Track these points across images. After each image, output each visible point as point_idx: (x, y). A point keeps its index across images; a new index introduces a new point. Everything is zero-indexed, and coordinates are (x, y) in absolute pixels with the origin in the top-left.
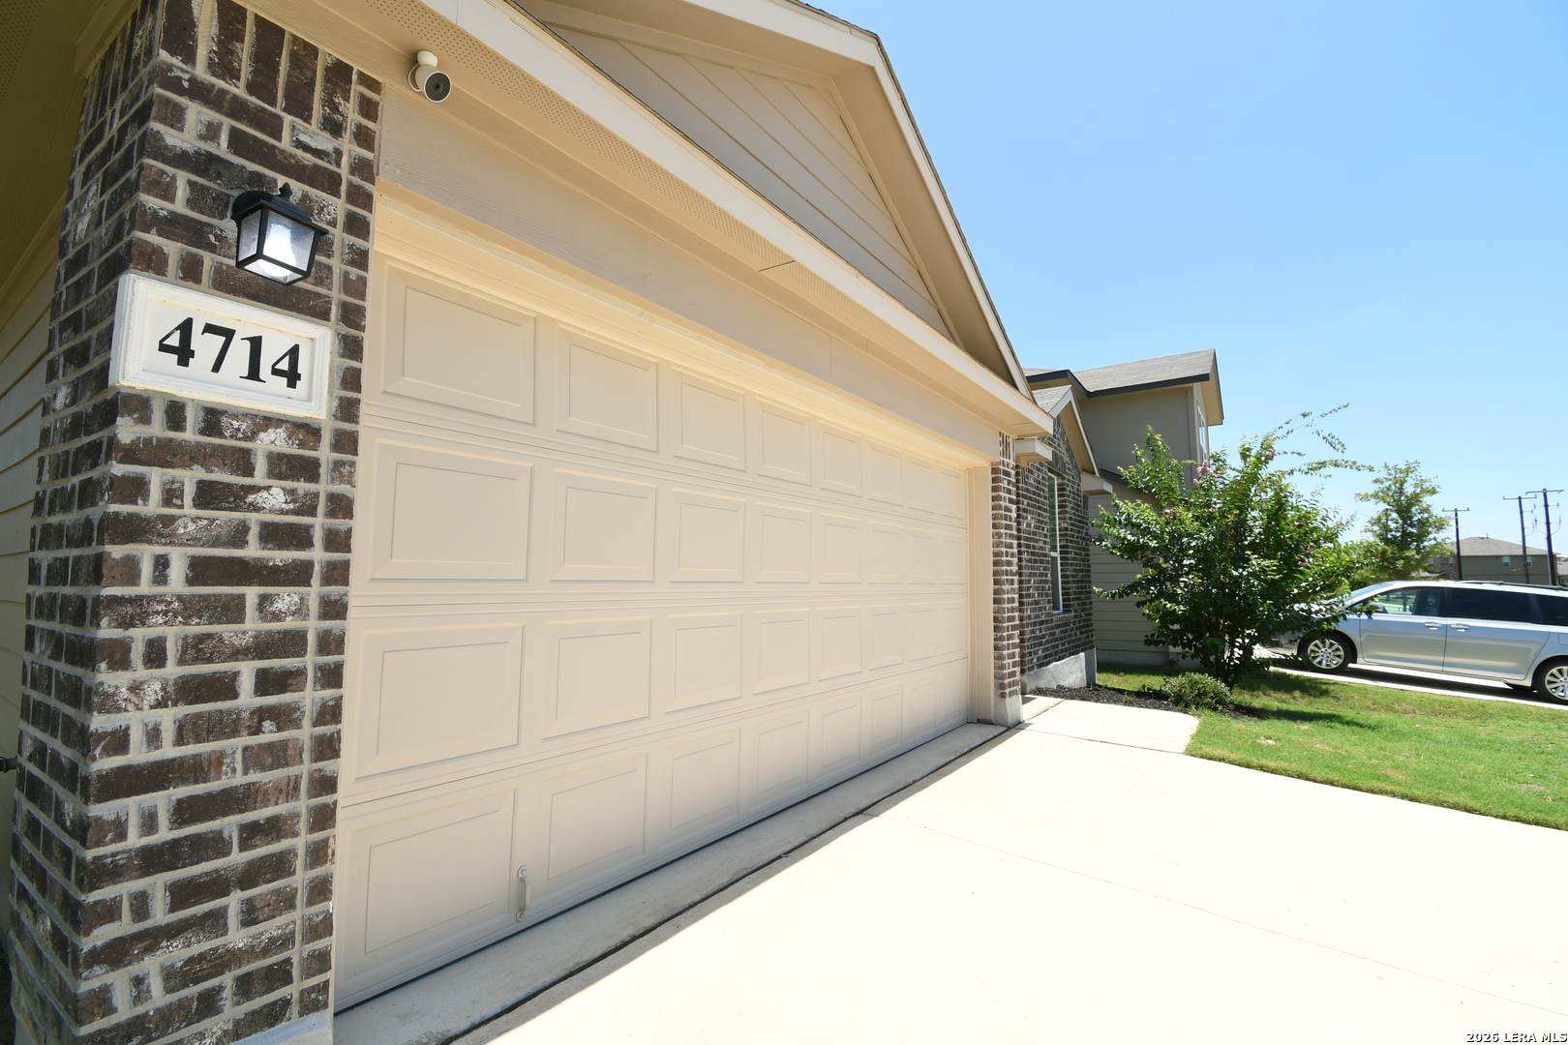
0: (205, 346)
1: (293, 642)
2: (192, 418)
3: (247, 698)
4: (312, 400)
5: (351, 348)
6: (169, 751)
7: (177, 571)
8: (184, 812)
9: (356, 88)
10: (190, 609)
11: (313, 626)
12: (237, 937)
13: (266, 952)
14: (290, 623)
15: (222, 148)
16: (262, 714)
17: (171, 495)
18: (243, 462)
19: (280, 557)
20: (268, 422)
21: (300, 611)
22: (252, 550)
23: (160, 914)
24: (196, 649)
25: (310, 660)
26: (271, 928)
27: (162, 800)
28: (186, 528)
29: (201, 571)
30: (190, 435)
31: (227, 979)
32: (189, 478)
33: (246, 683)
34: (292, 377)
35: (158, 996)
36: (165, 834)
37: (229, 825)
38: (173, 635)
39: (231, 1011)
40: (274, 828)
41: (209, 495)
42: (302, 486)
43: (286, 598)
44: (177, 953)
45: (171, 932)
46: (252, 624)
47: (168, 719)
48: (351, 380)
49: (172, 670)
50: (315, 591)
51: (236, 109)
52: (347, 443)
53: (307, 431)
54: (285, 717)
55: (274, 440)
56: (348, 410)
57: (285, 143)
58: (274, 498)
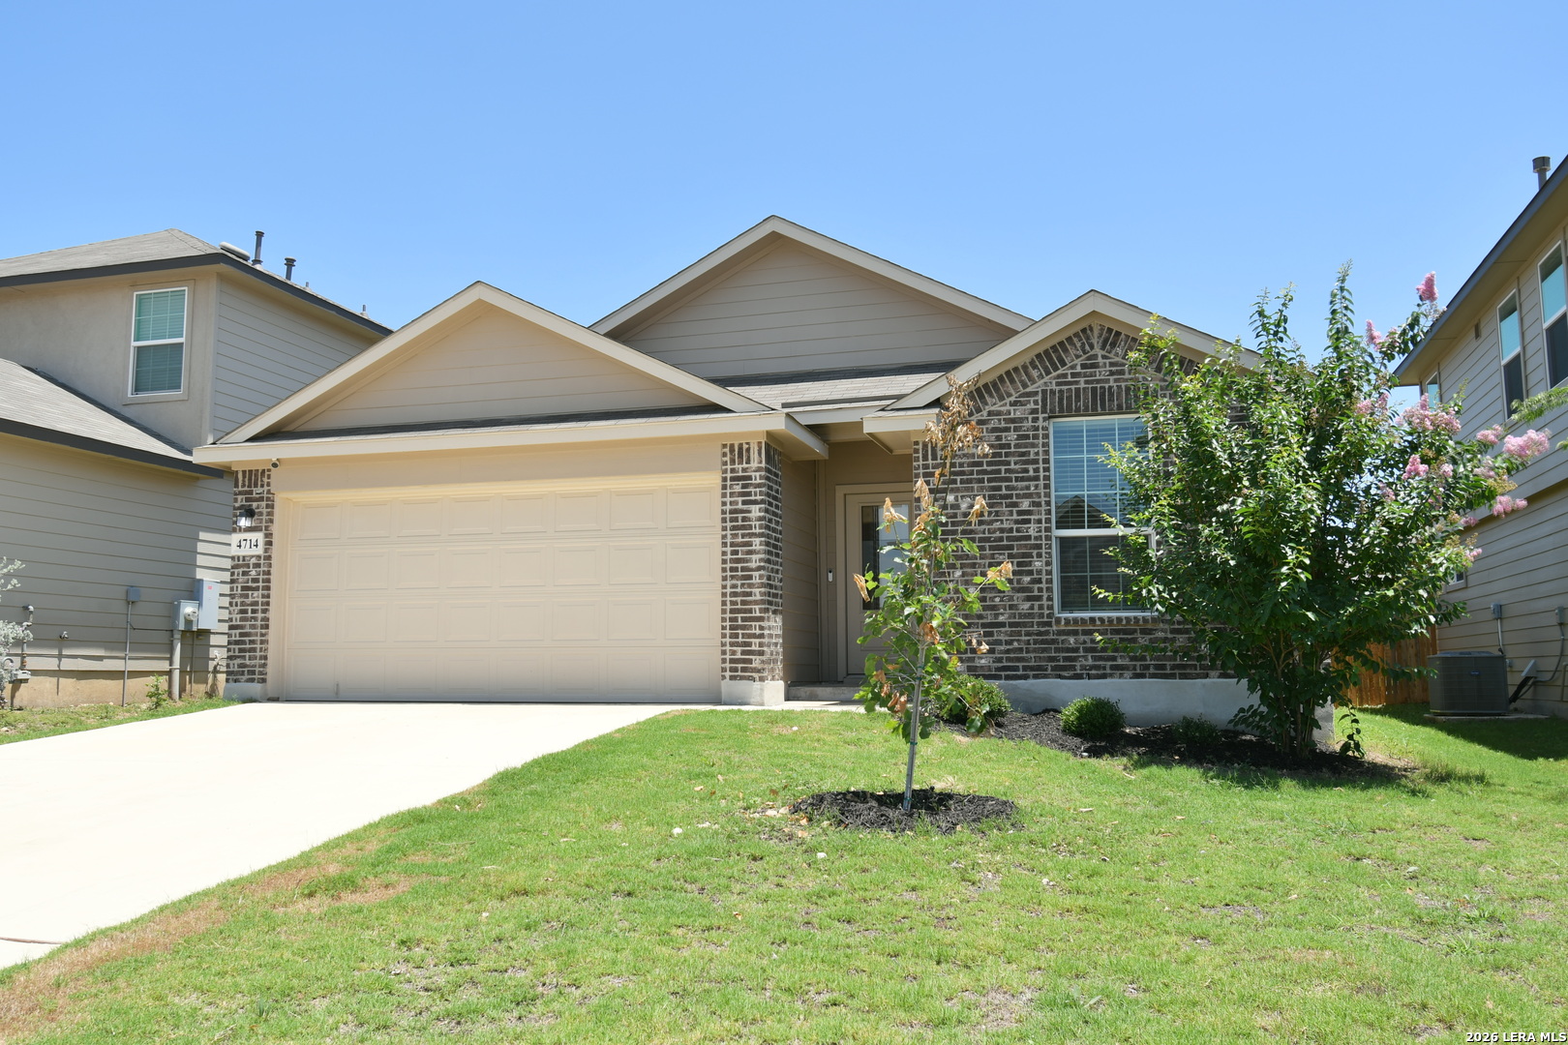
0: (243, 543)
1: (256, 603)
2: (241, 559)
3: (250, 615)
4: (260, 551)
5: (268, 535)
6: (239, 623)
7: (239, 589)
8: (241, 635)
9: (267, 473)
10: (242, 596)
11: (260, 600)
12: (248, 662)
13: (252, 667)
14: (256, 599)
15: (244, 503)
16: (252, 618)
17: (238, 574)
18: (248, 566)
19: (254, 585)
20: (252, 556)
21: (258, 597)
22: (250, 584)
23: (237, 654)
24: (243, 604)
25: (260, 607)
26: (253, 662)
27: (238, 631)
28: (240, 580)
29: (243, 589)
30: (241, 562)
31: (246, 669)
32: (241, 570)
33: (250, 611)
34: (257, 546)
35: (236, 669)
36: (238, 638)
37: (247, 639)
38: (239, 600)
39: (246, 677)
40: (252, 642)
41: (244, 573)
42: (258, 569)
43: (256, 594)
44: (239, 661)
45: (239, 657)
46: (250, 599)
47: (239, 616)
48: (269, 543)
49: (239, 608)
50: (261, 592)
51: (246, 493)
52: (269, 558)
53: (259, 557)
54: (255, 619)
55: (254, 560)
56: (266, 550)
57: (254, 495)
58: (253, 573)
